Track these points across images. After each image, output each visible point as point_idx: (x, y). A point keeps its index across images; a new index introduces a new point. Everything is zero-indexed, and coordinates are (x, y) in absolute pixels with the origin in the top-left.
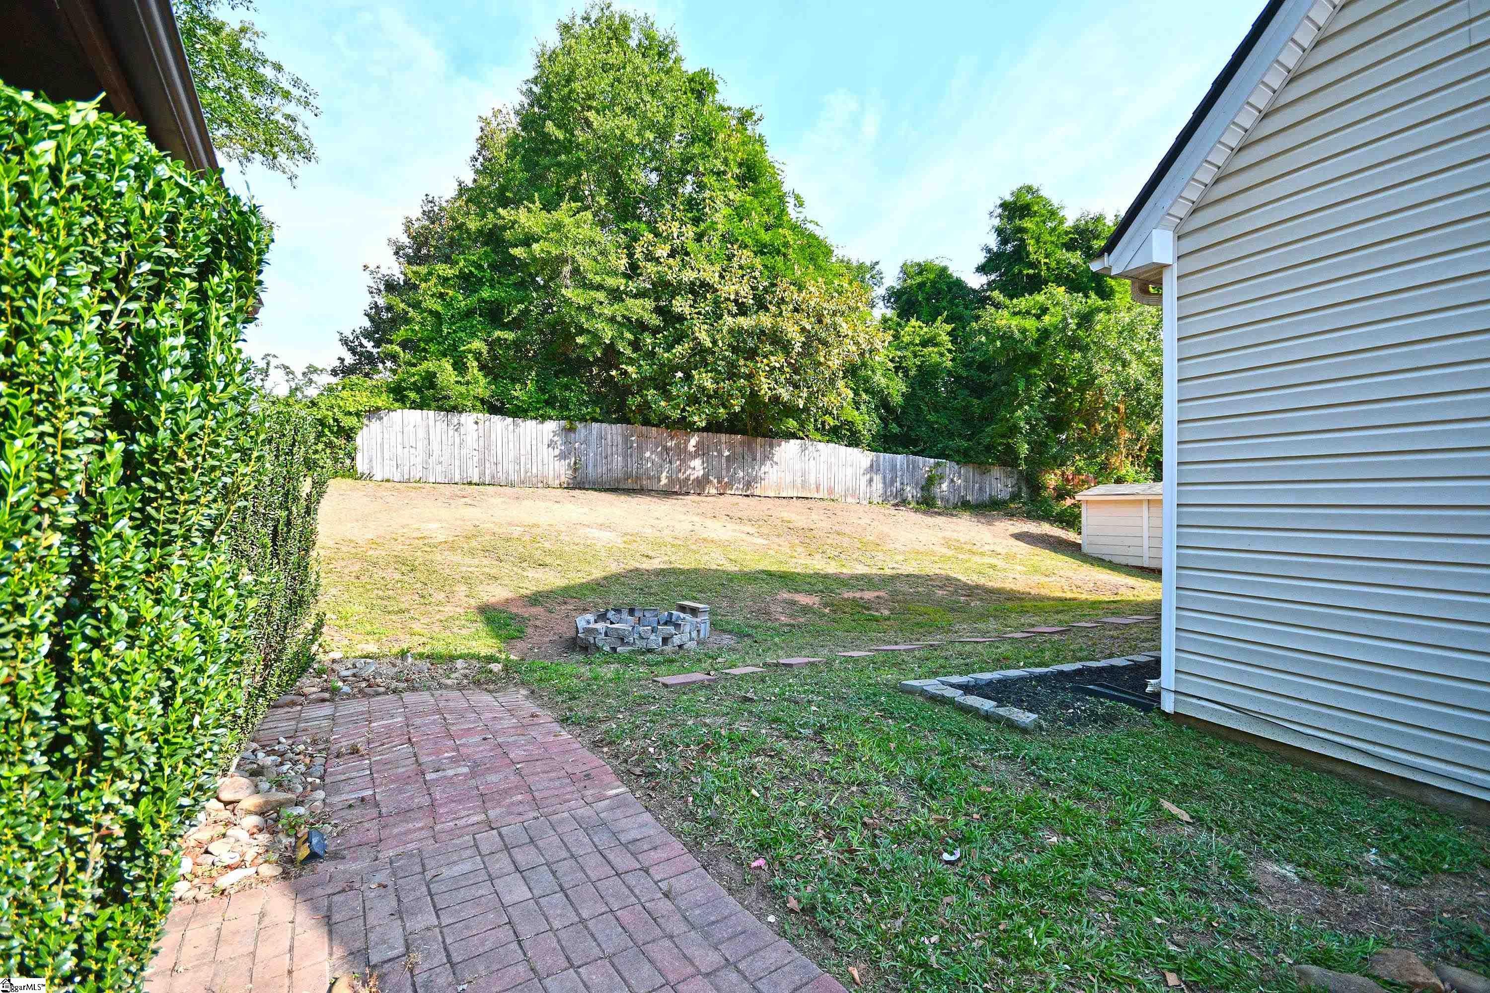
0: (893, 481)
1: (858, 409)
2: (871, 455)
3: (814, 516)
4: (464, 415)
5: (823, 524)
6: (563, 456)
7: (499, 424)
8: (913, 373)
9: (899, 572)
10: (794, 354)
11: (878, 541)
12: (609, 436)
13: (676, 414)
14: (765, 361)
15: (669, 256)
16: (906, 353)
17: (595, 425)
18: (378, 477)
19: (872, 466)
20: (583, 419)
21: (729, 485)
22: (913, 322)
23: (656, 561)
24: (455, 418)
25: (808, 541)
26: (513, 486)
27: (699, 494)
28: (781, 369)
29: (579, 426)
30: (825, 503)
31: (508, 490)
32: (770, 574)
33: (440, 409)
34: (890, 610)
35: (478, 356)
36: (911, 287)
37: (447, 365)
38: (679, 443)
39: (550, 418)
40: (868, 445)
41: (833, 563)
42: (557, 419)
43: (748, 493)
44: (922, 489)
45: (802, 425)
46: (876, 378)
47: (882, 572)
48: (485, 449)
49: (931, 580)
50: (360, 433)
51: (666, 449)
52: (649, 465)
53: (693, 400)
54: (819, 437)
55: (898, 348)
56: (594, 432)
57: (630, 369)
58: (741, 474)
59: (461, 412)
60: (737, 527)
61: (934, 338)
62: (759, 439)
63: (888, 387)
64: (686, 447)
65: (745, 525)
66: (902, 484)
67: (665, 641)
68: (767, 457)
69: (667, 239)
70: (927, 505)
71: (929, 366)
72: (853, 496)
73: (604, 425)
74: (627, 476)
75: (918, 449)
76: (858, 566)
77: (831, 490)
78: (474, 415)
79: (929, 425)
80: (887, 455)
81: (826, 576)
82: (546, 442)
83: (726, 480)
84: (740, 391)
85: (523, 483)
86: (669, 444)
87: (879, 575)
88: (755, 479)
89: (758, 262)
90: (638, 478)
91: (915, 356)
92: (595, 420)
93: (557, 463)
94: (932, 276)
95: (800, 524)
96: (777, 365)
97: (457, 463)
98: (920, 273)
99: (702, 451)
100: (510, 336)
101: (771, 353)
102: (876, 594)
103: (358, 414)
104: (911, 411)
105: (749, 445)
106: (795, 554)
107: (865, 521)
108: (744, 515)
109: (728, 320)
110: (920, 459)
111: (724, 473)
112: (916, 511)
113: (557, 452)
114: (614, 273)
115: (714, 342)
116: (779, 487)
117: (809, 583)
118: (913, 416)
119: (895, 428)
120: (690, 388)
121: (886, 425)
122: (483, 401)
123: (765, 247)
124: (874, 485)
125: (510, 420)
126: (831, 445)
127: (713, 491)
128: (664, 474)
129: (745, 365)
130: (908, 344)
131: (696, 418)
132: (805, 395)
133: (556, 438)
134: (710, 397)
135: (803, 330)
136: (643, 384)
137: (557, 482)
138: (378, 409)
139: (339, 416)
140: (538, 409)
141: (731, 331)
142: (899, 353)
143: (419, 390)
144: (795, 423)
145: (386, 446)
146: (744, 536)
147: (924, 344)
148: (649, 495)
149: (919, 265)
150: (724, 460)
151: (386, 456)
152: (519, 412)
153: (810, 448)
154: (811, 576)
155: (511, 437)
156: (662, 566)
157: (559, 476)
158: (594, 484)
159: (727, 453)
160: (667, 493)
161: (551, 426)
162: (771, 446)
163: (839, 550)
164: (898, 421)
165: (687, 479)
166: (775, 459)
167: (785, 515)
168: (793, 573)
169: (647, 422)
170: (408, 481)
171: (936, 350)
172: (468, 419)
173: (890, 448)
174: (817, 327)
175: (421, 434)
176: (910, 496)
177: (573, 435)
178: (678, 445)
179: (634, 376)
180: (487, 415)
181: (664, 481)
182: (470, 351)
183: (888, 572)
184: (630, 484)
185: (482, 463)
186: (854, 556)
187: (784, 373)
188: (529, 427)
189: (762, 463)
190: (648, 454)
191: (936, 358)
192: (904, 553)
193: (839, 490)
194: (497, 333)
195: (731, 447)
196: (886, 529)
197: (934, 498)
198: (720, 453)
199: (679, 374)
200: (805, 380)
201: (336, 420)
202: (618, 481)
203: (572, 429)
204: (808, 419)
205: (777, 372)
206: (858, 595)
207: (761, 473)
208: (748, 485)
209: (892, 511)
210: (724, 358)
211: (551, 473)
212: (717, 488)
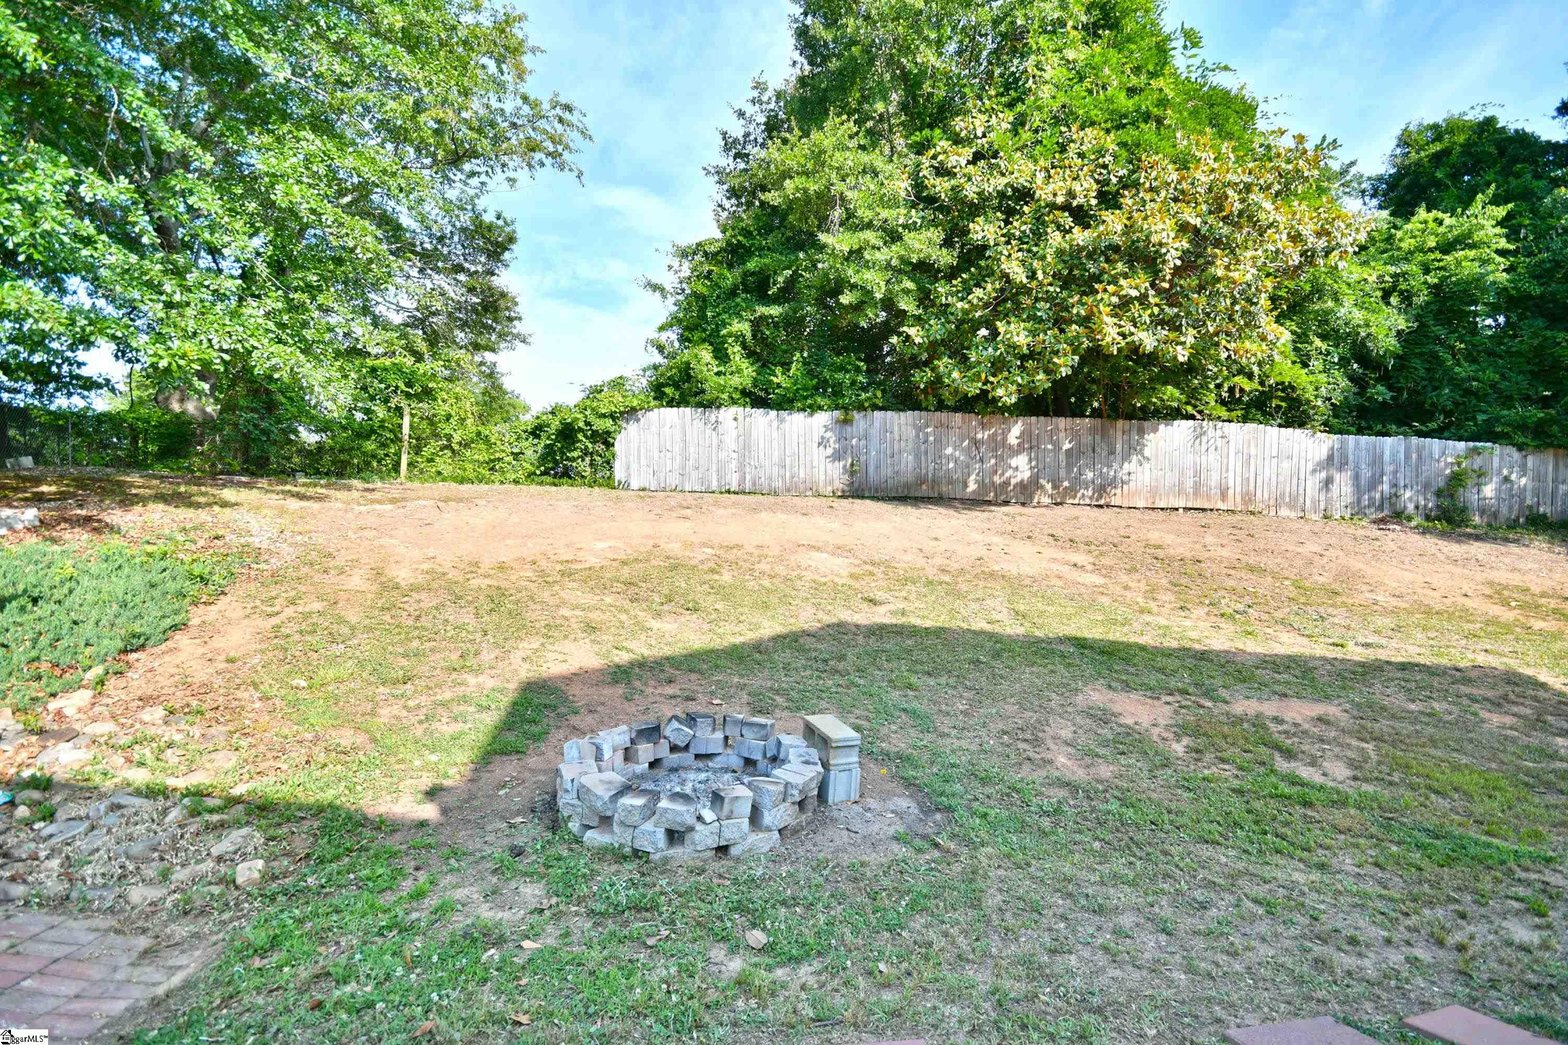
0: (1374, 483)
1: (1305, 365)
2: (1333, 439)
3: (1209, 539)
4: (723, 409)
5: (1225, 552)
6: (837, 456)
7: (762, 419)
8: (1421, 299)
9: (1383, 655)
10: (1167, 272)
11: (1336, 586)
12: (896, 428)
13: (973, 389)
14: (1111, 288)
15: (969, 162)
16: (1406, 267)
17: (877, 414)
18: (635, 485)
19: (1330, 458)
20: (861, 407)
21: (1072, 491)
22: (1422, 213)
23: (882, 610)
24: (712, 415)
25: (1184, 581)
26: (776, 494)
27: (1023, 504)
28: (1143, 299)
29: (856, 415)
30: (1238, 517)
31: (771, 499)
32: (1081, 644)
33: (699, 405)
34: (1351, 764)
35: (740, 338)
36: (1418, 164)
37: (706, 354)
38: (995, 434)
39: (820, 408)
40: (1325, 424)
41: (1228, 627)
42: (830, 408)
43: (1102, 502)
44: (1439, 494)
45: (1193, 396)
46: (1342, 312)
47: (1338, 653)
48: (745, 448)
49: (1468, 681)
50: (618, 437)
51: (976, 443)
52: (951, 465)
53: (998, 365)
54: (1224, 414)
55: (1393, 261)
56: (877, 424)
57: (912, 331)
58: (1090, 475)
59: (719, 407)
60: (1060, 555)
61: (1470, 234)
62: (1120, 423)
63: (1367, 325)
64: (1005, 439)
65: (1077, 550)
66: (1395, 485)
67: (674, 836)
68: (1133, 449)
69: (967, 142)
70: (1450, 521)
71: (1456, 284)
72: (1291, 507)
73: (889, 413)
74: (921, 481)
75: (1433, 425)
76: (1285, 637)
77: (1248, 497)
78: (734, 410)
79: (1455, 382)
80: (1364, 439)
81: (1203, 656)
82: (816, 439)
83: (1066, 484)
84: (1071, 344)
85: (788, 490)
86: (979, 436)
87: (1331, 661)
88: (1113, 483)
89: (1110, 143)
90: (935, 482)
91: (1427, 271)
92: (875, 407)
93: (829, 466)
94: (1461, 139)
95: (1180, 551)
96: (1134, 293)
97: (714, 468)
98: (1438, 138)
99: (1029, 443)
100: (775, 311)
101: (1126, 276)
102: (1319, 709)
103: (612, 416)
104: (1416, 363)
105: (1104, 434)
106: (1153, 605)
107: (1312, 547)
108: (1079, 535)
109: (1055, 239)
110: (1435, 444)
111: (1062, 473)
112: (1425, 532)
113: (830, 451)
114: (892, 202)
115: (1032, 276)
116: (1154, 491)
117: (1162, 670)
118: (1422, 373)
119: (1380, 392)
120: (996, 349)
121: (1362, 392)
122: (745, 393)
123: (1125, 116)
124: (1335, 488)
125: (773, 413)
126: (1251, 426)
127: (1046, 500)
128: (973, 477)
129: (1080, 302)
130: (1411, 253)
131: (1000, 392)
132: (1190, 340)
133: (829, 434)
134: (1024, 358)
135: (1183, 228)
136: (934, 349)
137: (830, 489)
138: (633, 410)
139: (592, 419)
140: (806, 398)
141: (1060, 253)
142: (1392, 269)
143: (677, 387)
144: (1177, 393)
145: (643, 451)
146: (1065, 570)
147: (1446, 248)
148: (950, 506)
149: (1435, 127)
150: (1062, 457)
151: (643, 462)
152: (784, 403)
153: (1211, 433)
154: (1168, 653)
155: (775, 434)
156: (886, 621)
157: (832, 482)
158: (876, 491)
159: (1067, 446)
160: (976, 502)
161: (823, 418)
162: (1141, 432)
163: (1248, 600)
164: (1386, 378)
165: (1007, 483)
166: (1147, 452)
167: (1154, 536)
168: (1128, 646)
169: (941, 406)
170: (664, 490)
171: (1472, 253)
172: (727, 415)
173: (1370, 428)
174: (1211, 220)
175: (678, 438)
176: (1411, 507)
177: (849, 429)
178: (993, 437)
179: (918, 340)
180: (748, 409)
181: (972, 487)
182: (730, 335)
183: (1356, 653)
184: (924, 490)
185: (741, 469)
186: (1279, 615)
187: (1149, 306)
188: (796, 421)
189: (1126, 458)
190: (949, 451)
191: (1470, 269)
192: (1394, 612)
193: (1263, 495)
194: (762, 310)
195: (1074, 435)
196: (1356, 564)
197: (1464, 510)
198: (1057, 446)
199: (983, 332)
200: (1188, 313)
201: (588, 423)
202: (907, 486)
203: (846, 422)
204: (1204, 386)
205: (1135, 308)
206: (1270, 708)
207: (1122, 474)
208: (1101, 490)
209: (1374, 532)
210: (1049, 298)
211: (822, 477)
212: (1051, 496)
